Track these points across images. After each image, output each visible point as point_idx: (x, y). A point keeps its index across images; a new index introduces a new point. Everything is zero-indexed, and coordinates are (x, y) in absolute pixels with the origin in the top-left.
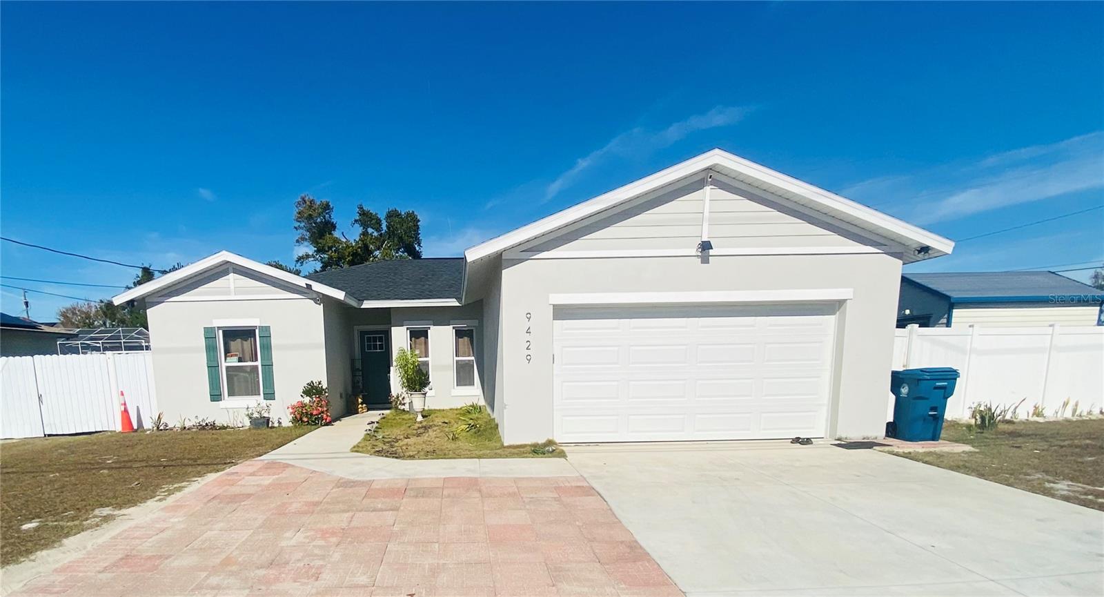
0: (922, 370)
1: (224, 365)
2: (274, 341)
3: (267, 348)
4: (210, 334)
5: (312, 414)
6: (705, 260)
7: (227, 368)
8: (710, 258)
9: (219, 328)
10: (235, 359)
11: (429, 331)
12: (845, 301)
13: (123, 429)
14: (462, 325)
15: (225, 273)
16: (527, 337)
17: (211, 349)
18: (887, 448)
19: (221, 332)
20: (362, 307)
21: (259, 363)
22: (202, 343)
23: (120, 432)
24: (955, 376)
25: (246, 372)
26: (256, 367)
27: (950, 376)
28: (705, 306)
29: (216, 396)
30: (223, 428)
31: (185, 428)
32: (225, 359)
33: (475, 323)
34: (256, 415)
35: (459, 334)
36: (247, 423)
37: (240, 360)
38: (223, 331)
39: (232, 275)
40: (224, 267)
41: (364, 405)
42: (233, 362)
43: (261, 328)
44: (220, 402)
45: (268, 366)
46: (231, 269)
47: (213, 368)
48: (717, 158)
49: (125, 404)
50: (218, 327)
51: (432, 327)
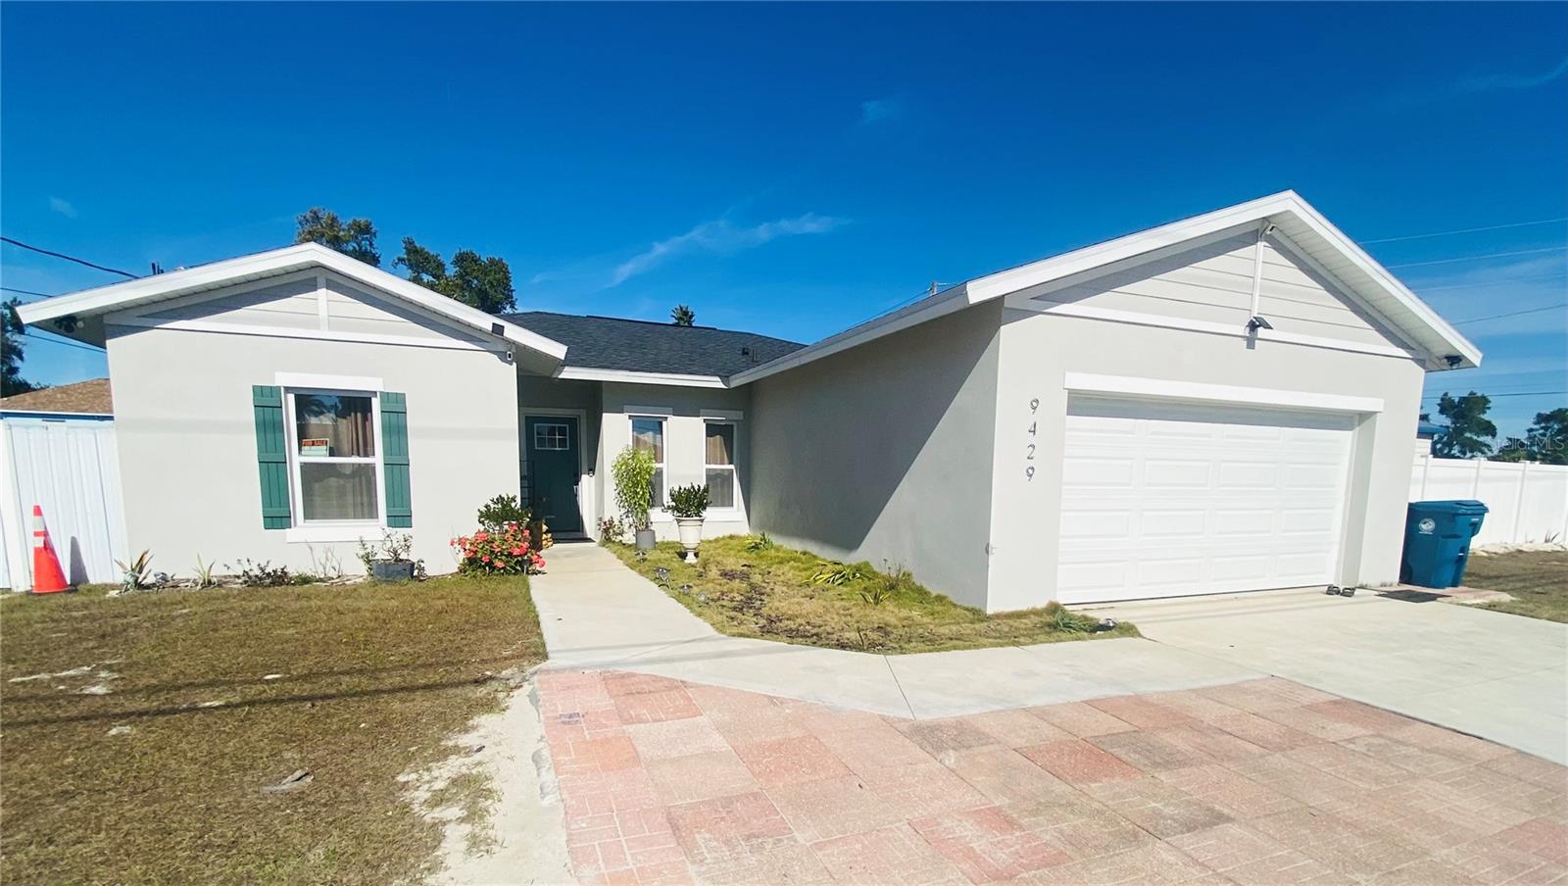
0: (1459, 503)
1: (297, 459)
2: (412, 421)
3: (397, 431)
4: (266, 402)
5: (510, 555)
6: (1251, 344)
7: (305, 467)
8: (1257, 341)
9: (288, 389)
10: (323, 449)
11: (664, 423)
12: (1376, 412)
13: (39, 585)
14: (719, 418)
15: (310, 285)
16: (1031, 439)
17: (268, 425)
18: (1449, 599)
19: (291, 397)
20: (560, 377)
21: (378, 460)
22: (249, 415)
23: (28, 593)
24: (1482, 512)
25: (344, 476)
26: (371, 468)
27: (1479, 510)
28: (1253, 410)
29: (277, 518)
30: (305, 580)
31: (210, 582)
32: (300, 450)
33: (738, 415)
34: (382, 555)
35: (712, 430)
36: (362, 569)
37: (332, 453)
38: (296, 396)
39: (322, 293)
40: (312, 274)
41: (550, 535)
42: (319, 455)
43: (386, 397)
44: (287, 530)
45: (398, 467)
46: (321, 280)
47: (272, 467)
48: (1287, 203)
49: (45, 534)
50: (285, 388)
51: (671, 418)
